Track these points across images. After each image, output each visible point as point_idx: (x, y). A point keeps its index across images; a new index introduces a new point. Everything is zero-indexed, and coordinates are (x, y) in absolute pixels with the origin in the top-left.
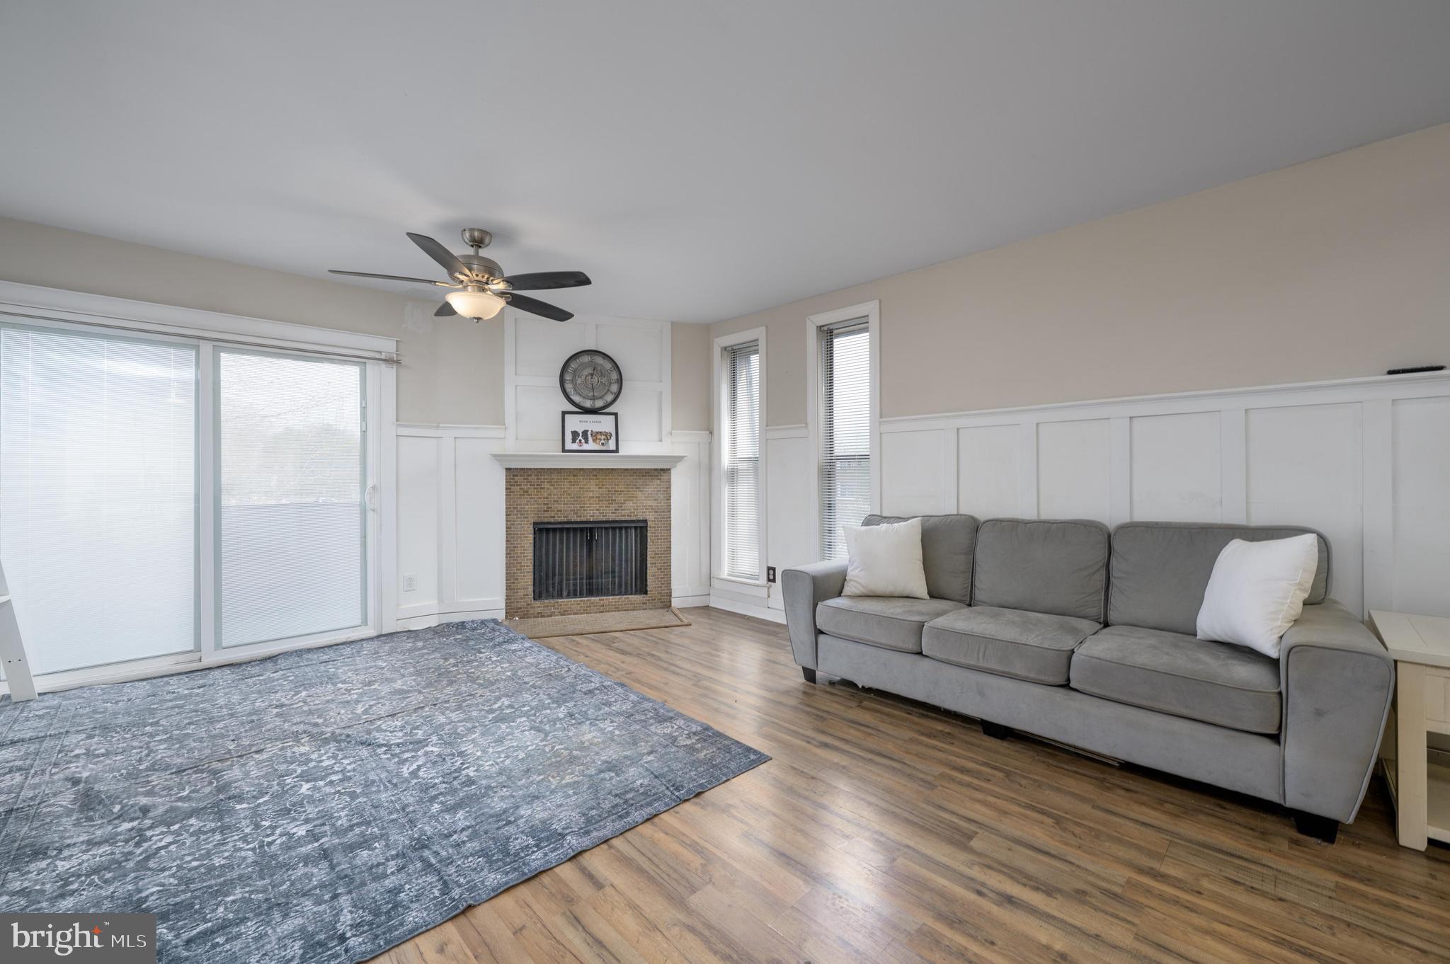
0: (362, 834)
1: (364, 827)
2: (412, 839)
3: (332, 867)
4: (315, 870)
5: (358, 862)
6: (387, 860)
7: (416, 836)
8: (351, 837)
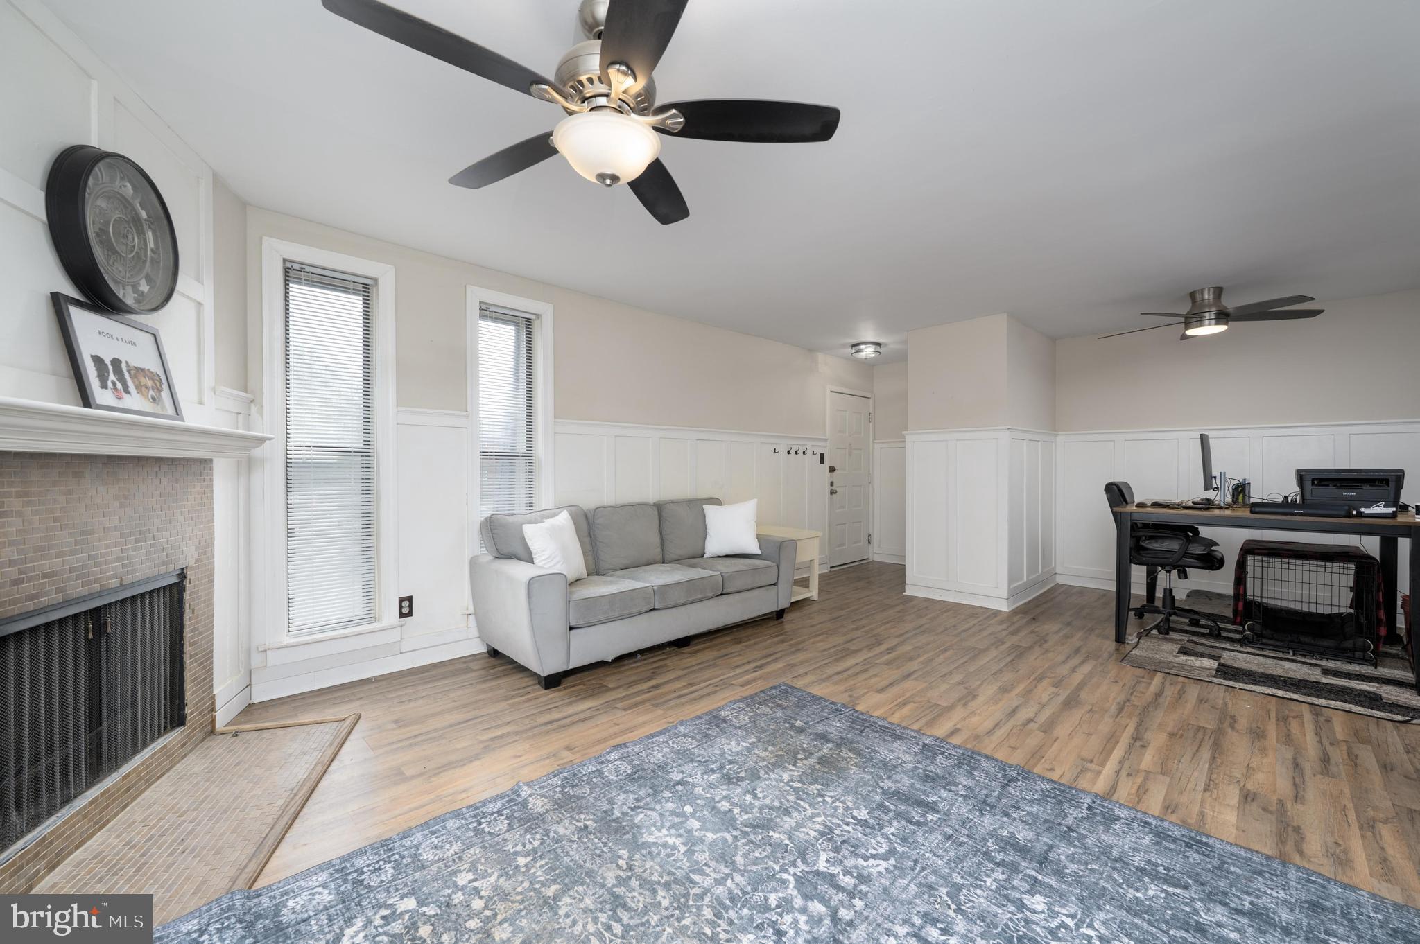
0: (1002, 850)
1: (993, 854)
2: (982, 815)
3: (1051, 848)
4: (1063, 857)
5: (1031, 835)
6: (1015, 819)
7: (977, 814)
8: (1013, 856)
